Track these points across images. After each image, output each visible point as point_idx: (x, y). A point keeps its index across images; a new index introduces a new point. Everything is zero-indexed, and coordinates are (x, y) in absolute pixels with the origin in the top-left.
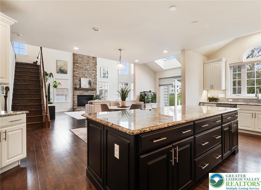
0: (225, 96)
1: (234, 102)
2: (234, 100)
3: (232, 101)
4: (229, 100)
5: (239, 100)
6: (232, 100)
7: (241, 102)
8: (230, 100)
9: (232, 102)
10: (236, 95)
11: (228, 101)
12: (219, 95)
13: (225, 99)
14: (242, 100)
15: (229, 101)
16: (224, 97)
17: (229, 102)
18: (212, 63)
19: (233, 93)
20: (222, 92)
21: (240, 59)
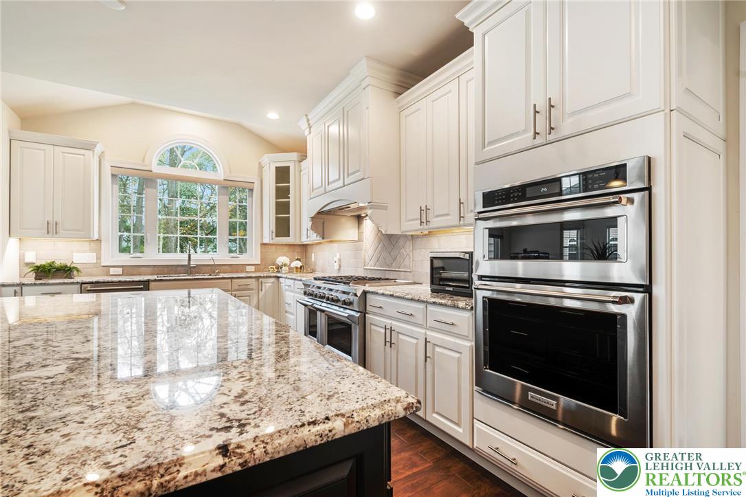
0: (99, 258)
1: (127, 275)
2: (127, 269)
3: (121, 273)
4: (112, 269)
6: (121, 269)
8: (112, 271)
9: (122, 275)
10: (131, 256)
11: (108, 274)
12: (74, 254)
13: (95, 269)
14: (149, 270)
15: (111, 273)
16: (95, 261)
17: (112, 275)
18: (52, 146)
19: (120, 252)
20: (86, 245)
21: (144, 161)
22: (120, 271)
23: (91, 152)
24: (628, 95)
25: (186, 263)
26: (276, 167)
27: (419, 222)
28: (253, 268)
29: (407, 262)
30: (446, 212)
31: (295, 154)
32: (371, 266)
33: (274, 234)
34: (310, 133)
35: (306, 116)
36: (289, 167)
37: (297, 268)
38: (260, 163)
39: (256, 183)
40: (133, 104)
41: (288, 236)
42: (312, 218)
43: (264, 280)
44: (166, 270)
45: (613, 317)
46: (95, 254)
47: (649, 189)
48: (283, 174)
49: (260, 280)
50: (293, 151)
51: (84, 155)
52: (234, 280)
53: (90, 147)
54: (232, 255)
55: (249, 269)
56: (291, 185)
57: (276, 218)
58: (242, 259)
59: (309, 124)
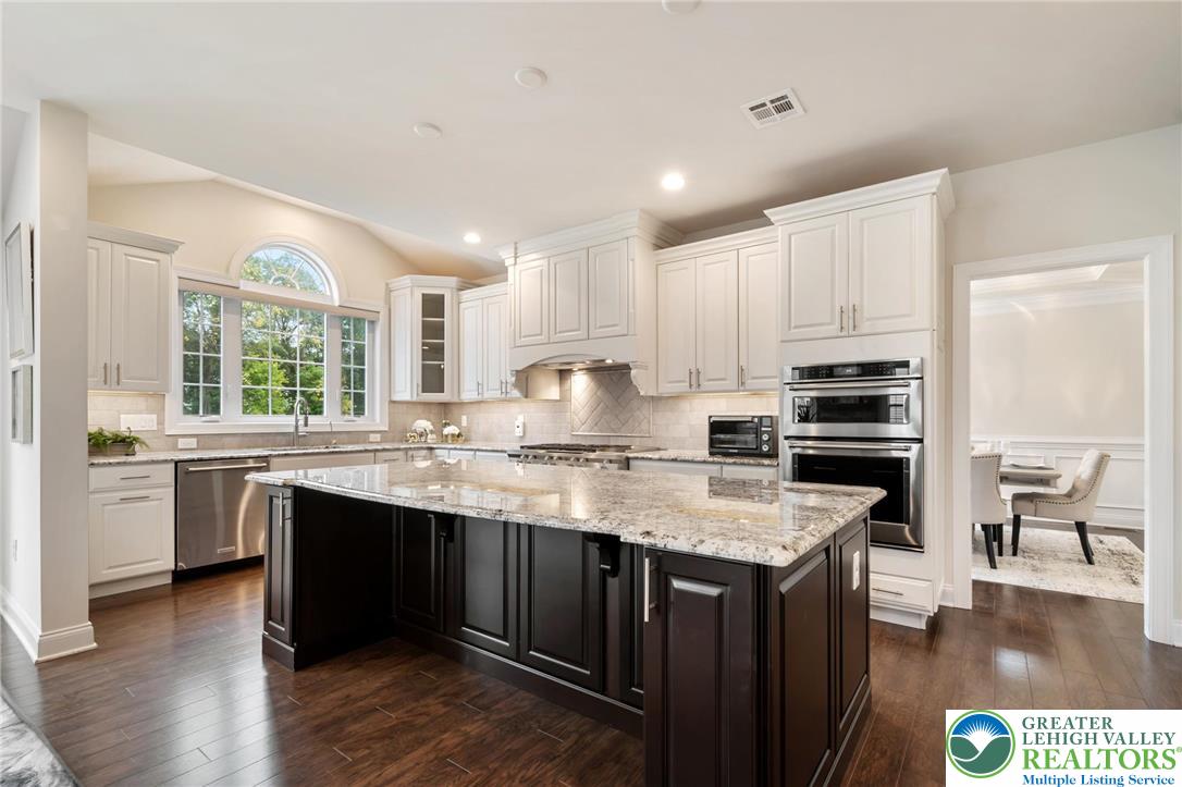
0: (161, 422)
1: (204, 449)
2: (204, 440)
3: (195, 446)
4: (180, 440)
5: (227, 440)
6: (195, 440)
7: (233, 448)
8: (182, 443)
9: (197, 449)
10: (204, 419)
11: (175, 448)
12: (122, 416)
13: (156, 439)
14: (236, 440)
15: (180, 447)
16: (153, 428)
17: (181, 450)
18: (109, 244)
19: (185, 413)
20: (141, 403)
21: (227, 270)
22: (193, 443)
23: (167, 257)
24: (908, 316)
25: (292, 430)
26: (423, 295)
27: (688, 384)
28: (378, 437)
29: (644, 426)
30: (723, 376)
31: (455, 279)
32: (584, 431)
33: (420, 389)
34: (515, 264)
35: (516, 243)
36: (443, 296)
37: (453, 435)
38: (387, 284)
39: (382, 313)
40: (214, 181)
41: (441, 390)
42: (517, 371)
43: (415, 453)
44: (260, 440)
45: (900, 460)
46: (154, 417)
47: (921, 378)
48: (433, 306)
49: (410, 453)
50: (453, 275)
51: (157, 261)
52: (378, 454)
53: (167, 248)
54: (347, 417)
55: (373, 437)
56: (447, 320)
57: (423, 366)
58: (360, 424)
59: (516, 254)
